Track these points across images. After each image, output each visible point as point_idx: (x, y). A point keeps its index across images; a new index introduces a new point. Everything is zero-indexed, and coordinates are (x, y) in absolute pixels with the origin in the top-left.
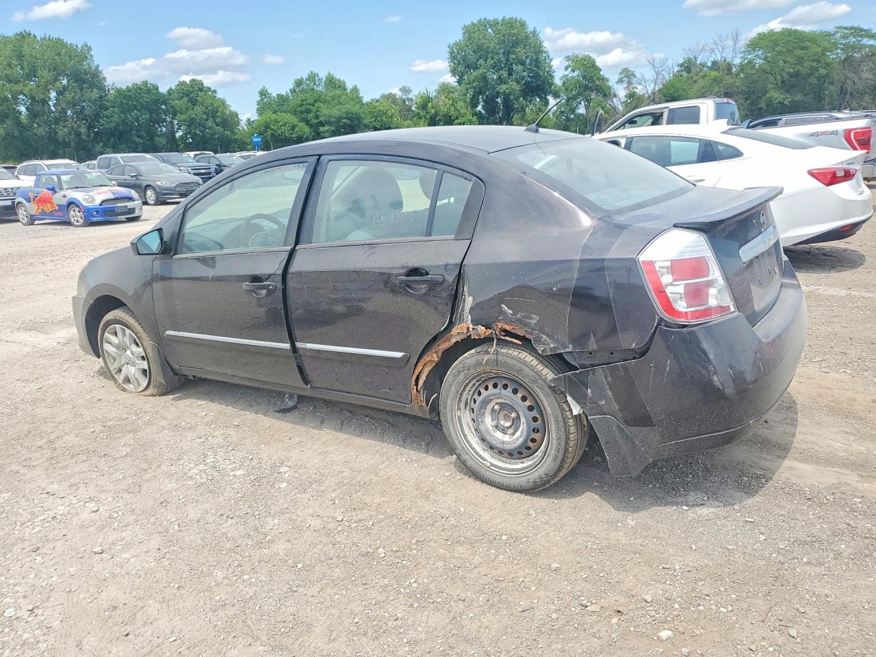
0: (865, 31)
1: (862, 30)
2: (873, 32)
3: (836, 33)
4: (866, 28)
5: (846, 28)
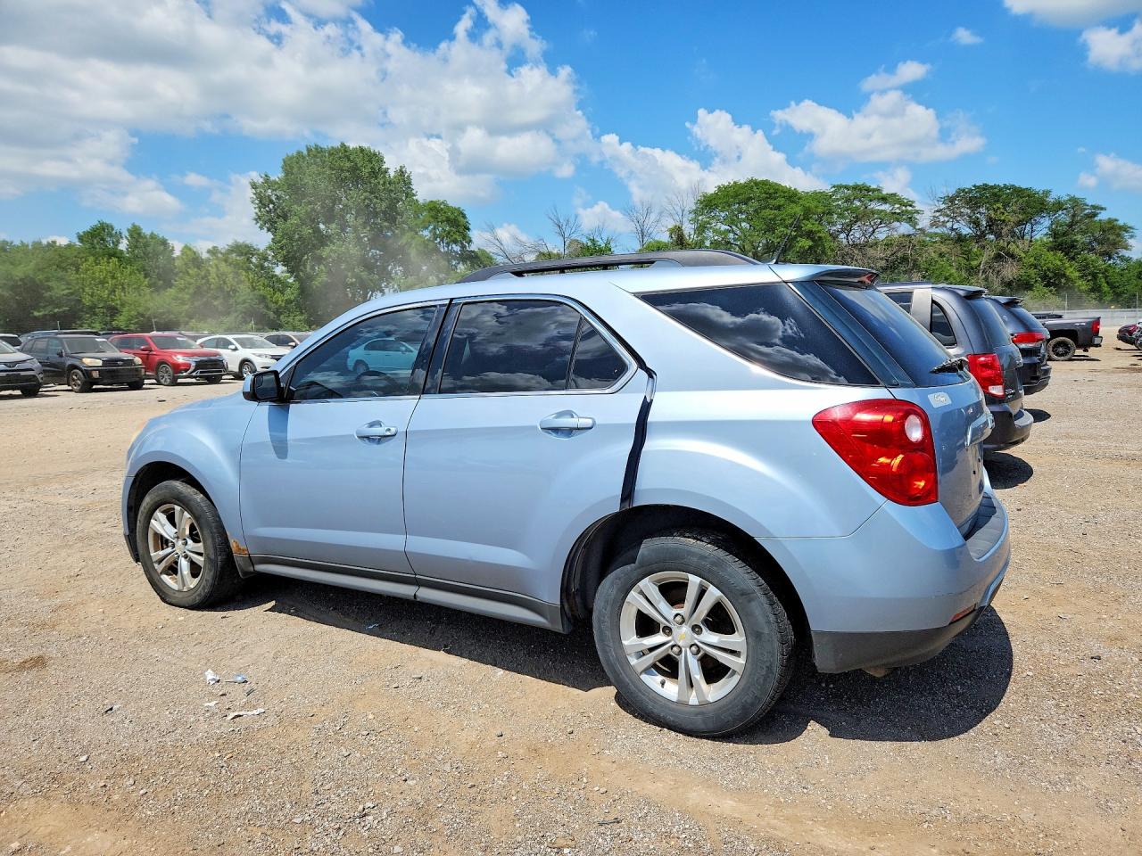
0: (874, 190)
1: (868, 190)
2: (884, 193)
3: (835, 191)
4: (874, 186)
5: (847, 187)
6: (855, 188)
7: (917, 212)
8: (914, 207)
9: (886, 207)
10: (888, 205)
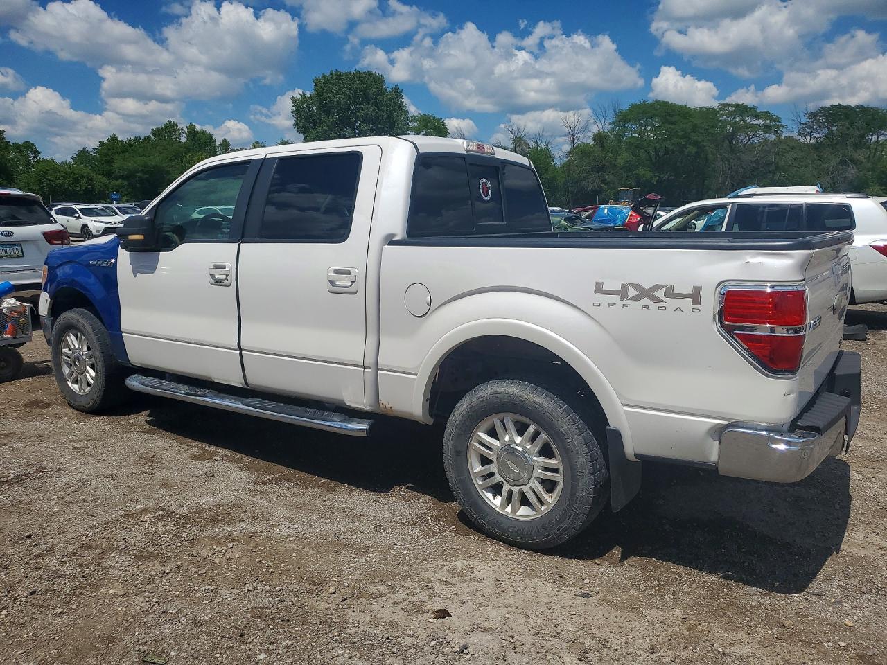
1: (746, 108)
3: (721, 109)
4: (752, 106)
5: (731, 106)
6: (737, 106)
7: (783, 126)
8: (780, 122)
9: (759, 122)
10: (760, 121)
